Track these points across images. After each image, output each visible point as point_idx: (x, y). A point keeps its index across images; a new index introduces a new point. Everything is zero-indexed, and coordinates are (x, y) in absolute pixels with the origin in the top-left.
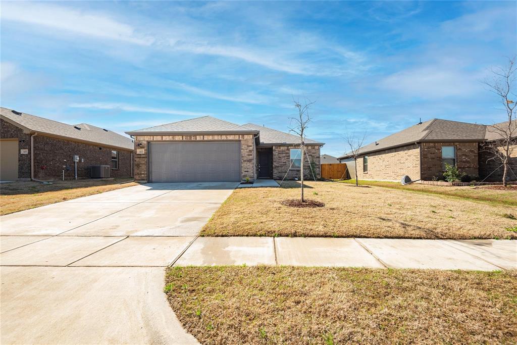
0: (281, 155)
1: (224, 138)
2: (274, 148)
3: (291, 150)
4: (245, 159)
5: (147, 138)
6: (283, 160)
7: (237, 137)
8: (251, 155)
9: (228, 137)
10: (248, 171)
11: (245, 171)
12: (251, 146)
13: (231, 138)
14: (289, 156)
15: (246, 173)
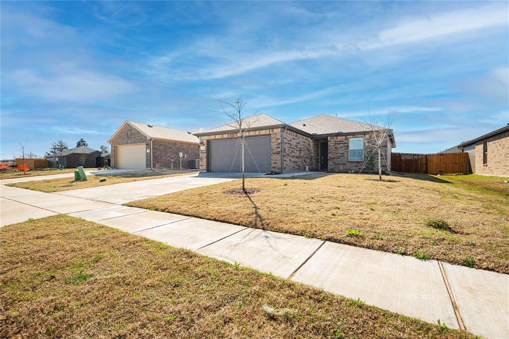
0: (339, 146)
1: (257, 133)
2: (329, 138)
3: (350, 139)
4: (274, 151)
5: (207, 138)
6: (340, 151)
7: (267, 132)
8: (280, 147)
9: (260, 131)
10: (276, 163)
11: (274, 163)
12: (279, 139)
13: (263, 132)
14: (348, 146)
15: (275, 165)
